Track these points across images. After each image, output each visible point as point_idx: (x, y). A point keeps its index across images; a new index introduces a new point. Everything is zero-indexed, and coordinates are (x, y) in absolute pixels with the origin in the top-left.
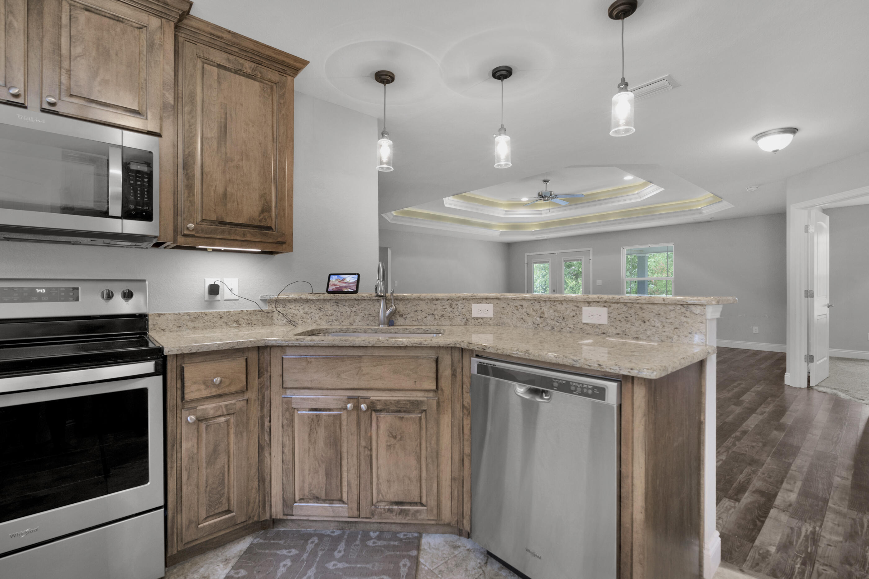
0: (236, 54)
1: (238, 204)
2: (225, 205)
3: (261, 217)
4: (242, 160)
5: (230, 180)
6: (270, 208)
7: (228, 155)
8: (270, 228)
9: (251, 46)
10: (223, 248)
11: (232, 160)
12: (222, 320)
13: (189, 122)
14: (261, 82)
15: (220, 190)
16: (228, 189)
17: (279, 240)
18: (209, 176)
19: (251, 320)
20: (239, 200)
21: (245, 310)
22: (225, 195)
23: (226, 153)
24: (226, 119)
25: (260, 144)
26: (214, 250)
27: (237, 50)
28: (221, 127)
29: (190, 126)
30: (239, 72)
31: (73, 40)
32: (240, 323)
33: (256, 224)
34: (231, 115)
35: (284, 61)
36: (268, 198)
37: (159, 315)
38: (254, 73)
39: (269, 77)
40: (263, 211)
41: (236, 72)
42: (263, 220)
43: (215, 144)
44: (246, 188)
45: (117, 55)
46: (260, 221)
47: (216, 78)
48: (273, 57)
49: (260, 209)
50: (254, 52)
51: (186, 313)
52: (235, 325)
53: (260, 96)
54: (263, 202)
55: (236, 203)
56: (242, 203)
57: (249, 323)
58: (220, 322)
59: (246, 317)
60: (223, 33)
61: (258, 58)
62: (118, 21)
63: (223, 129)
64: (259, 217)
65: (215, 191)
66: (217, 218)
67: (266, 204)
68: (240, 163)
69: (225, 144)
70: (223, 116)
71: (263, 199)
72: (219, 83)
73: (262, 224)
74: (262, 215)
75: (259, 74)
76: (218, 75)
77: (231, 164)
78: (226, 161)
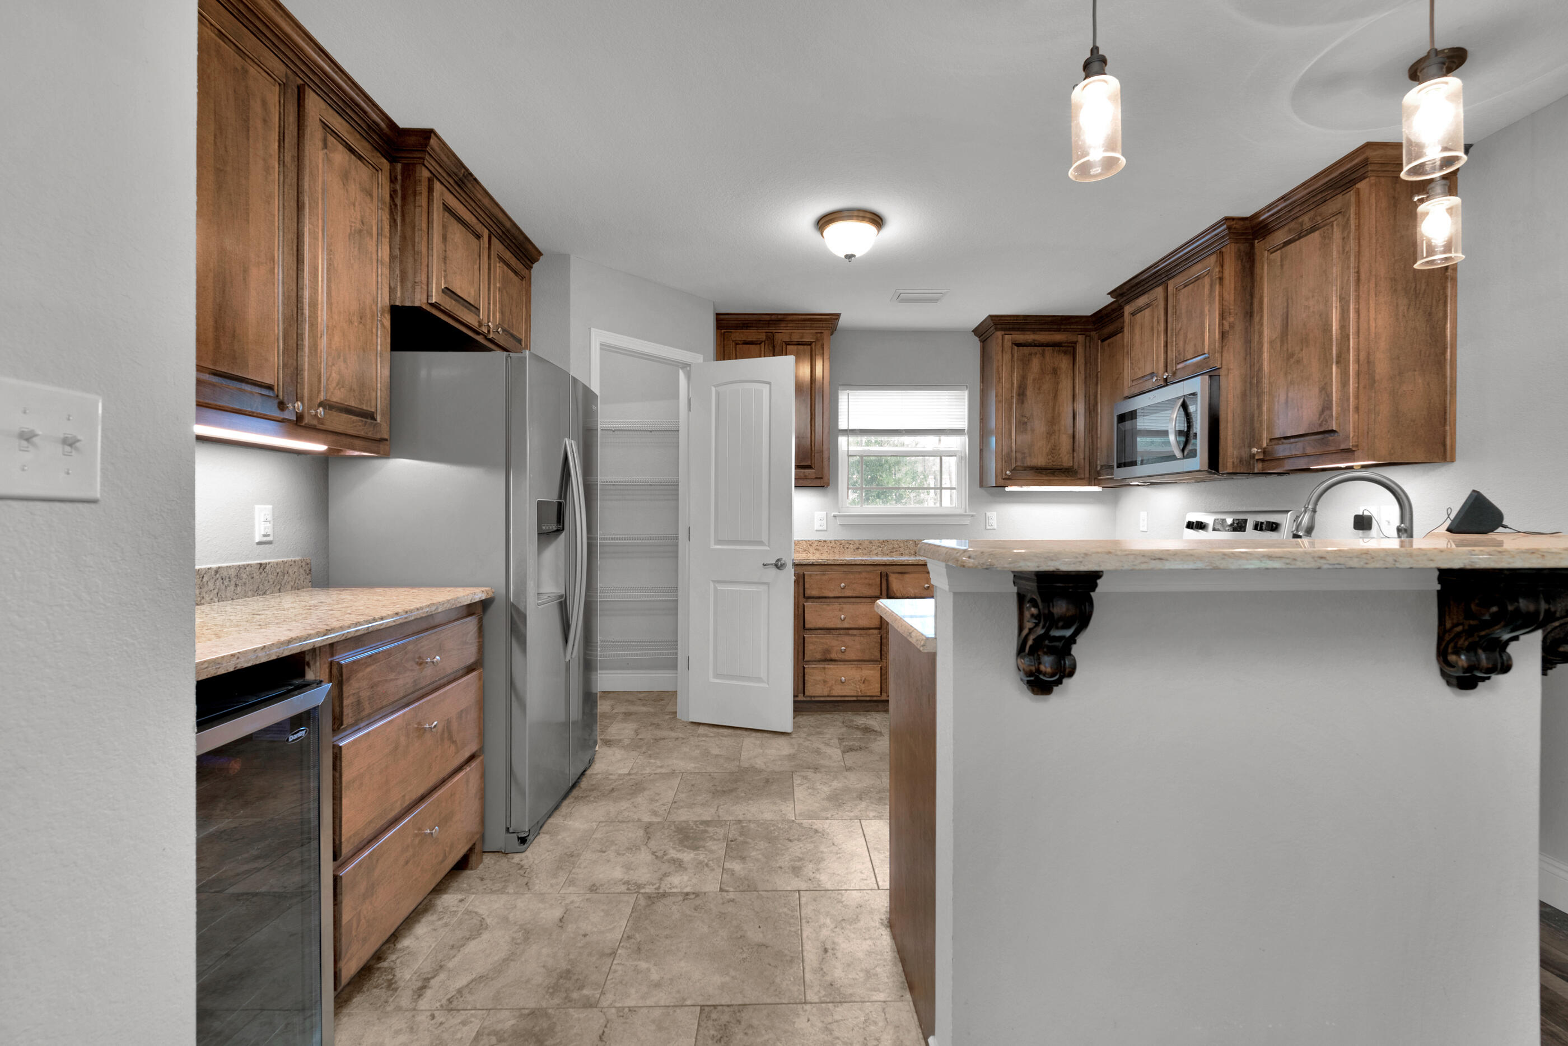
0: (1301, 213)
1: (1298, 410)
2: (1287, 414)
3: (1321, 420)
4: (1302, 350)
5: (1291, 382)
7: (1290, 350)
8: (1332, 432)
14: (1325, 226)
17: (1345, 446)
23: (1288, 350)
24: (1287, 307)
28: (1283, 320)
30: (1302, 234)
33: (1316, 431)
34: (1292, 298)
36: (1330, 388)
39: (1330, 211)
40: (1323, 411)
41: (1300, 238)
42: (1324, 423)
43: (1279, 344)
44: (1306, 384)
46: (1321, 424)
47: (1279, 264)
49: (1320, 408)
50: (1313, 194)
53: (1320, 249)
54: (1323, 397)
55: (1296, 410)
56: (1302, 407)
61: (1320, 196)
62: (1197, 280)
63: (1285, 321)
64: (1318, 420)
65: (1278, 402)
67: (1326, 399)
68: (1300, 355)
69: (1287, 339)
70: (1286, 304)
71: (1323, 392)
72: (1282, 266)
73: (1322, 430)
74: (1323, 416)
75: (1319, 218)
76: (1281, 257)
77: (1292, 361)
78: (1288, 359)
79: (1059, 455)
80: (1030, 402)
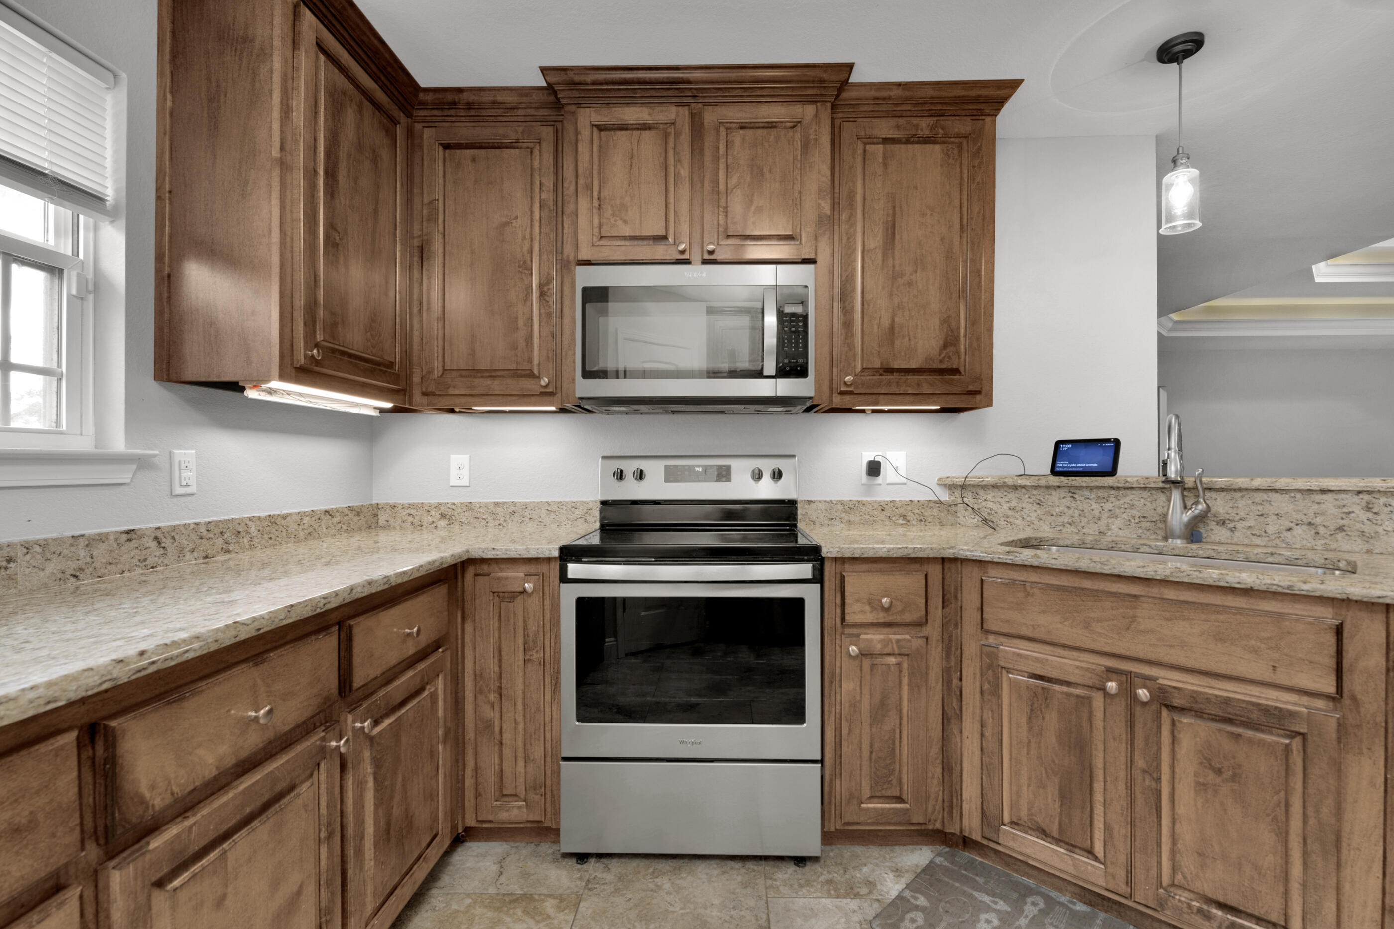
0: (909, 114)
1: (910, 340)
2: (893, 344)
3: (943, 355)
4: (916, 272)
5: (898, 306)
6: (957, 338)
7: (897, 268)
8: (956, 371)
9: (931, 92)
10: (886, 408)
11: (902, 275)
12: (884, 513)
13: (847, 234)
14: (944, 143)
15: (886, 322)
16: (897, 320)
17: (971, 388)
18: (872, 306)
19: (923, 516)
20: (911, 334)
21: (915, 499)
22: (892, 328)
23: (894, 266)
24: (894, 215)
25: (942, 239)
26: (874, 411)
27: (909, 108)
28: (887, 230)
29: (848, 239)
30: (912, 140)
31: (730, 170)
32: (908, 518)
33: (935, 366)
34: (901, 207)
35: (980, 96)
36: (953, 324)
37: (809, 502)
38: (934, 132)
39: (957, 130)
40: (945, 346)
41: (908, 141)
42: (947, 359)
43: (880, 256)
44: (922, 313)
45: (770, 172)
46: (941, 361)
47: (881, 160)
48: (963, 96)
49: (942, 343)
51: (840, 501)
52: (901, 522)
53: (942, 166)
54: (946, 331)
55: (907, 339)
56: (915, 338)
57: (921, 521)
58: (882, 516)
59: (917, 511)
60: (890, 89)
61: (939, 107)
62: (771, 128)
63: (890, 232)
64: (940, 355)
65: (879, 326)
66: (882, 364)
67: (950, 333)
68: (913, 277)
69: (893, 253)
70: (891, 212)
71: (946, 326)
72: (885, 165)
73: (944, 366)
74: (945, 352)
75: (941, 131)
76: (884, 154)
77: (900, 281)
78: (894, 278)
79: (380, 336)
80: (343, 201)
